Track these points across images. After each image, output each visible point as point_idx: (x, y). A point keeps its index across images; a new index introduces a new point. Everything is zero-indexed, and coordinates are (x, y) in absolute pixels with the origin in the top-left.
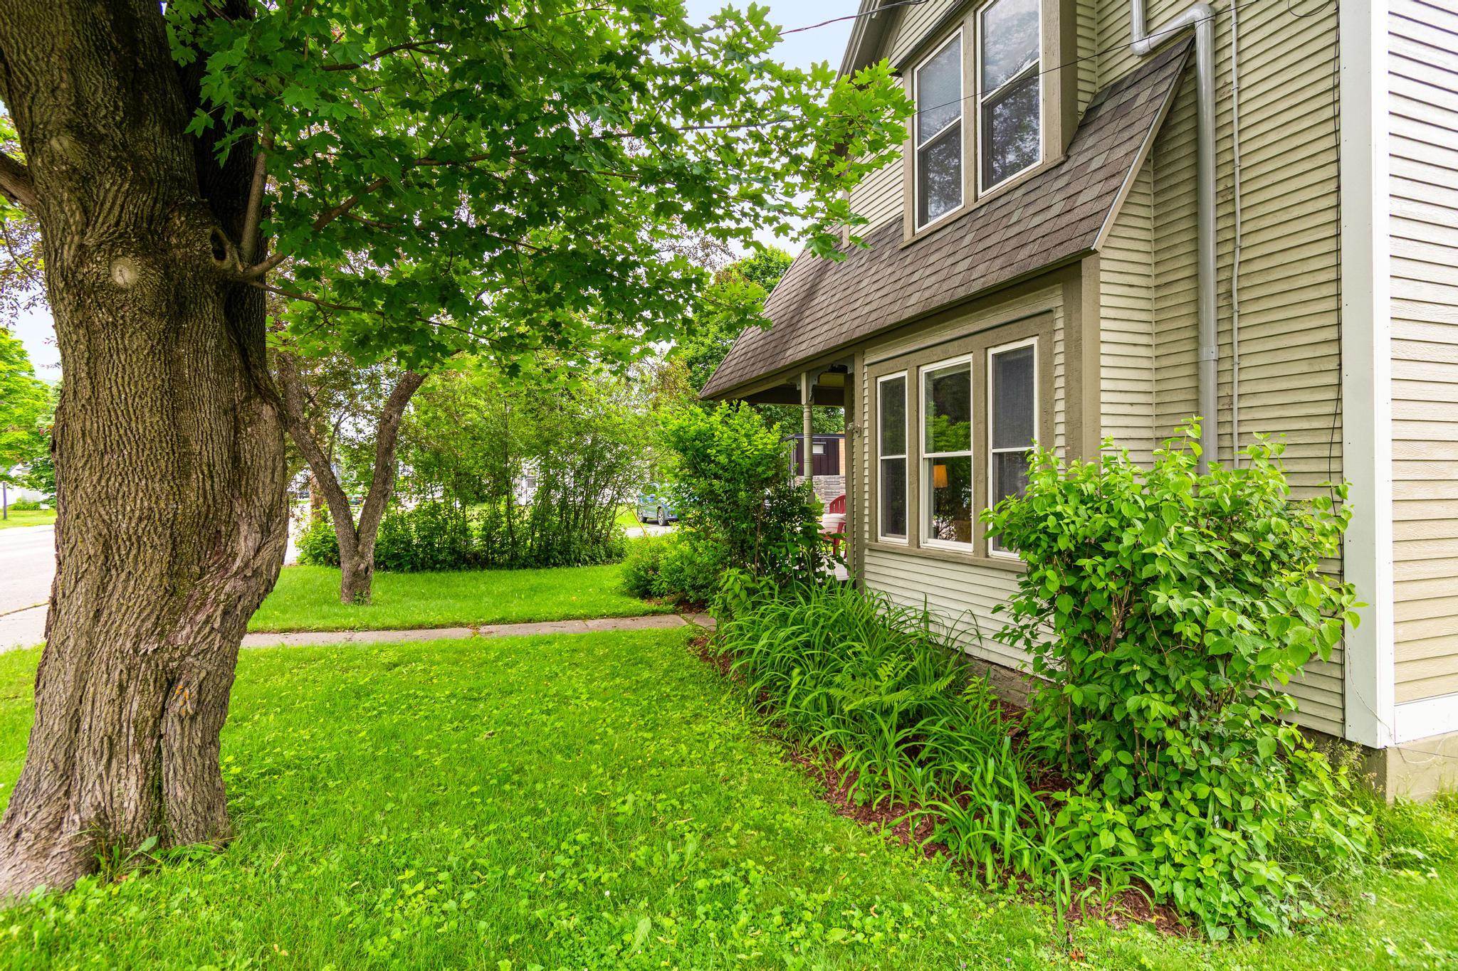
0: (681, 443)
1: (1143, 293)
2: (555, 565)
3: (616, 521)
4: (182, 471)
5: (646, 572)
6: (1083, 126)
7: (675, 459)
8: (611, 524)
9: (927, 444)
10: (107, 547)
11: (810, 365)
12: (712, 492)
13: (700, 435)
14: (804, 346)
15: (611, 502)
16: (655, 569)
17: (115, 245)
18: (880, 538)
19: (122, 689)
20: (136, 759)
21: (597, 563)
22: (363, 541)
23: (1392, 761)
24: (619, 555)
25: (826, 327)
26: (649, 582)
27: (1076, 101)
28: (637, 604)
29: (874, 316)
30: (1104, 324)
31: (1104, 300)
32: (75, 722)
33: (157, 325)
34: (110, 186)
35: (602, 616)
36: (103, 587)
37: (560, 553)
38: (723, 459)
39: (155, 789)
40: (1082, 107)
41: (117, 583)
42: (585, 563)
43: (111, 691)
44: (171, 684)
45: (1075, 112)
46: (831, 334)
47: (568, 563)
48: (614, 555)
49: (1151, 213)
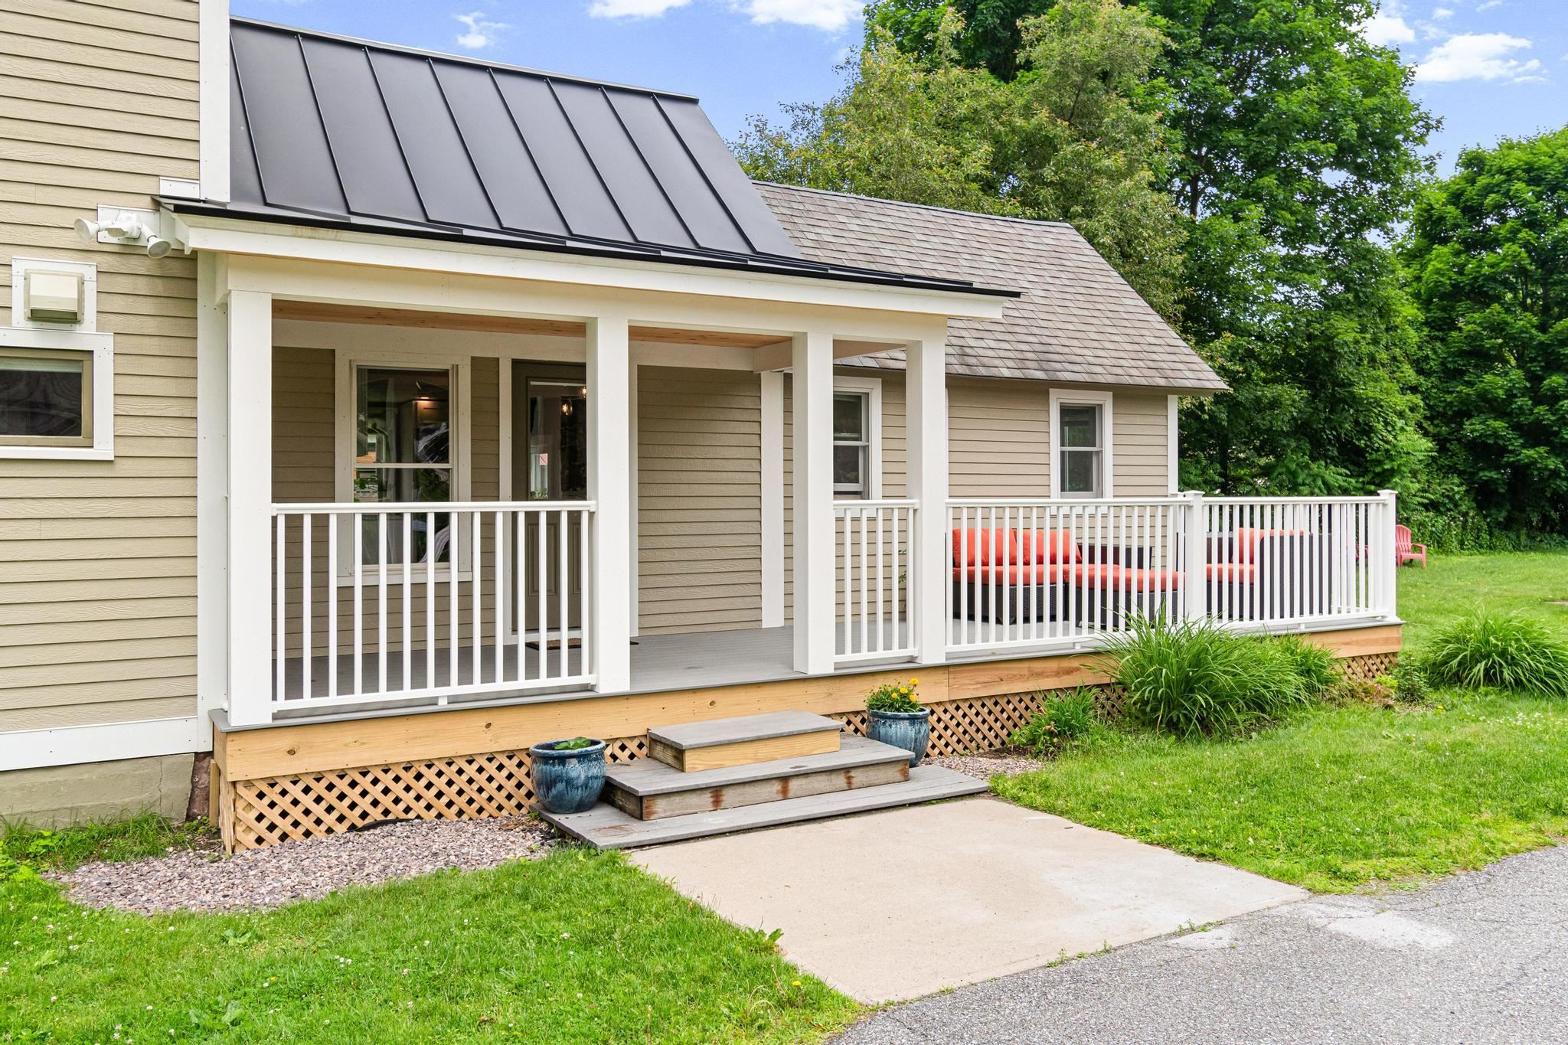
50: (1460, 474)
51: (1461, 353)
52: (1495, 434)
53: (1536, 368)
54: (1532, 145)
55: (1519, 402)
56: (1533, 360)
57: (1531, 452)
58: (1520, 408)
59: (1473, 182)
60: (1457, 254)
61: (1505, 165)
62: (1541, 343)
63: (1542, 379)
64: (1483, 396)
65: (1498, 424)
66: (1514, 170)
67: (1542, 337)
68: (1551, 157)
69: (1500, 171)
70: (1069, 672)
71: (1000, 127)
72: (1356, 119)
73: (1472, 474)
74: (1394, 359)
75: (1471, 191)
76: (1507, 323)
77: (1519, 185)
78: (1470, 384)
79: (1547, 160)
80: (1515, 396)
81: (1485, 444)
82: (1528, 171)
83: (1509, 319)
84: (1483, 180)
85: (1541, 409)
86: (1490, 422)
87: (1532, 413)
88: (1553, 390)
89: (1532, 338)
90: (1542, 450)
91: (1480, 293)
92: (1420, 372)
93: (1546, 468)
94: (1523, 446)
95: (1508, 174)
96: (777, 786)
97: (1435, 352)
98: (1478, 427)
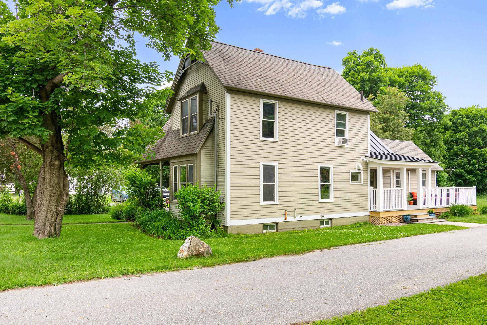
0: (129, 178)
1: (210, 157)
2: (85, 214)
3: (106, 199)
4: (59, 187)
5: (119, 212)
6: (203, 127)
7: (128, 182)
8: (104, 201)
9: (181, 180)
10: (50, 197)
11: (162, 160)
12: (135, 190)
13: (134, 177)
14: (160, 156)
15: (105, 193)
16: (121, 212)
17: (55, 160)
18: (173, 200)
19: (53, 215)
20: (53, 225)
21: (99, 213)
22: (34, 203)
23: (229, 228)
24: (107, 211)
25: (164, 152)
26: (119, 215)
27: (202, 122)
28: (116, 220)
29: (172, 153)
30: (201, 163)
31: (202, 159)
32: (46, 219)
33: (59, 168)
34: (55, 152)
35: (107, 222)
36: (49, 202)
37: (87, 210)
38: (138, 183)
39: (55, 229)
40: (204, 123)
41: (51, 202)
42: (95, 213)
43: (51, 215)
44: (58, 215)
45: (202, 124)
46: (165, 154)
47: (89, 213)
48: (105, 211)
49: (211, 144)
50: (454, 181)
51: (453, 155)
52: (461, 173)
53: (469, 158)
54: (467, 110)
55: (466, 165)
56: (469, 157)
57: (469, 176)
58: (466, 167)
59: (454, 117)
60: (451, 133)
61: (461, 114)
62: (470, 153)
63: (471, 161)
64: (458, 164)
65: (462, 170)
66: (463, 115)
67: (470, 152)
68: (471, 113)
69: (460, 115)
70: (443, 210)
71: (380, 116)
72: (436, 108)
73: (456, 181)
74: (439, 156)
75: (454, 119)
76: (463, 149)
77: (464, 119)
78: (456, 161)
79: (470, 113)
80: (465, 164)
81: (459, 174)
82: (466, 116)
83: (463, 148)
84: (456, 117)
85: (471, 167)
86: (460, 170)
87: (469, 168)
88: (473, 163)
89: (468, 152)
90: (471, 176)
91: (457, 142)
92: (444, 158)
93: (472, 180)
94: (467, 175)
95: (462, 116)
96: (422, 220)
97: (447, 154)
98: (458, 171)
